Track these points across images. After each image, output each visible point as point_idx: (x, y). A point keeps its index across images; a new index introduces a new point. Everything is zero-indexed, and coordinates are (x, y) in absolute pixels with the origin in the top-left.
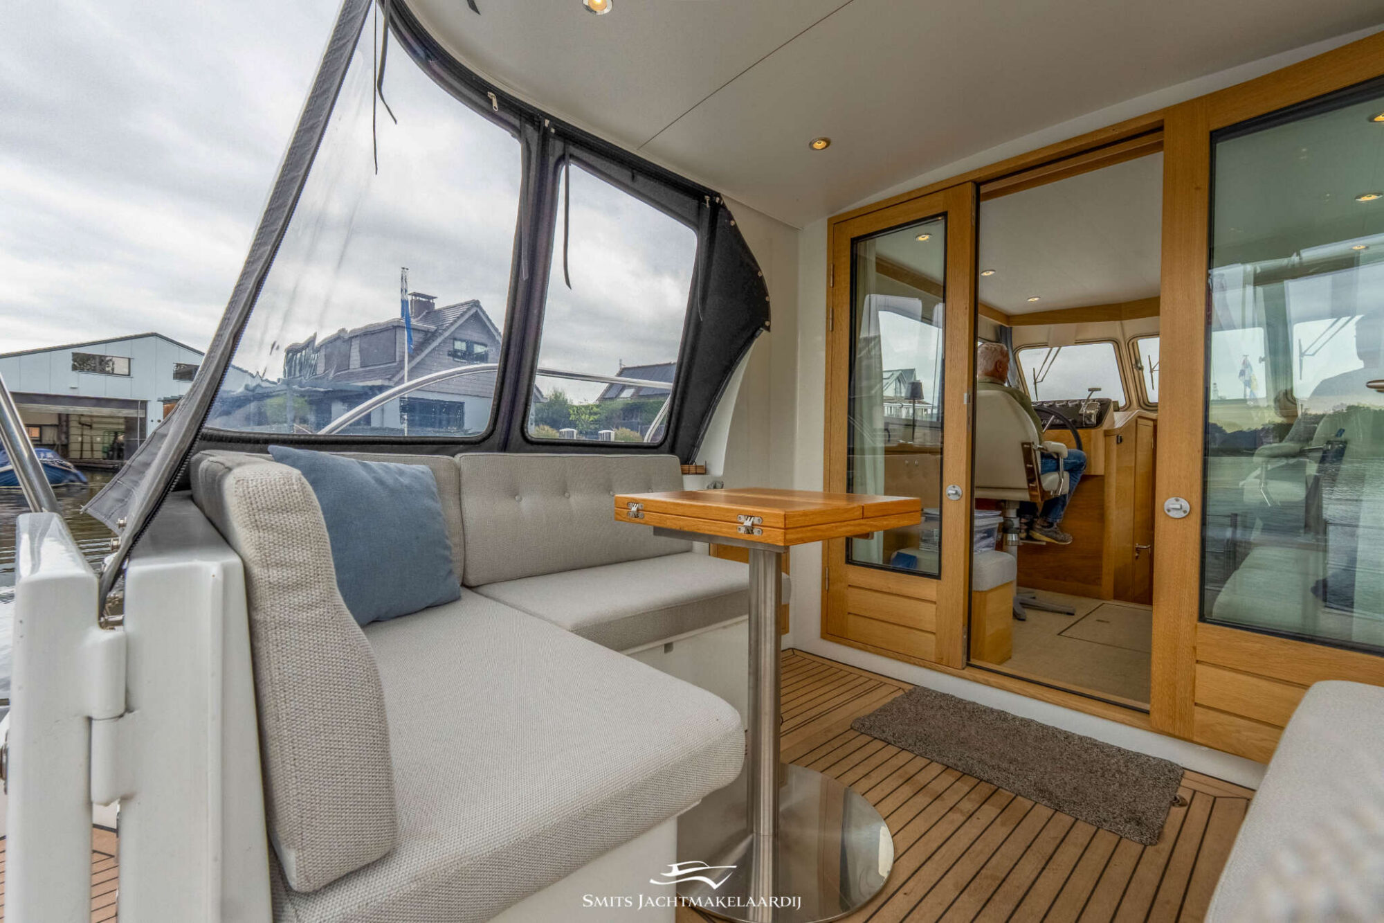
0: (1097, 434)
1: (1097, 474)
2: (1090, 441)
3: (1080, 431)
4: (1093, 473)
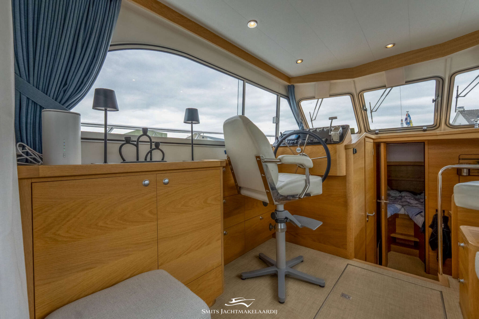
0: (341, 147)
1: (341, 175)
2: (336, 152)
3: (328, 146)
4: (338, 175)
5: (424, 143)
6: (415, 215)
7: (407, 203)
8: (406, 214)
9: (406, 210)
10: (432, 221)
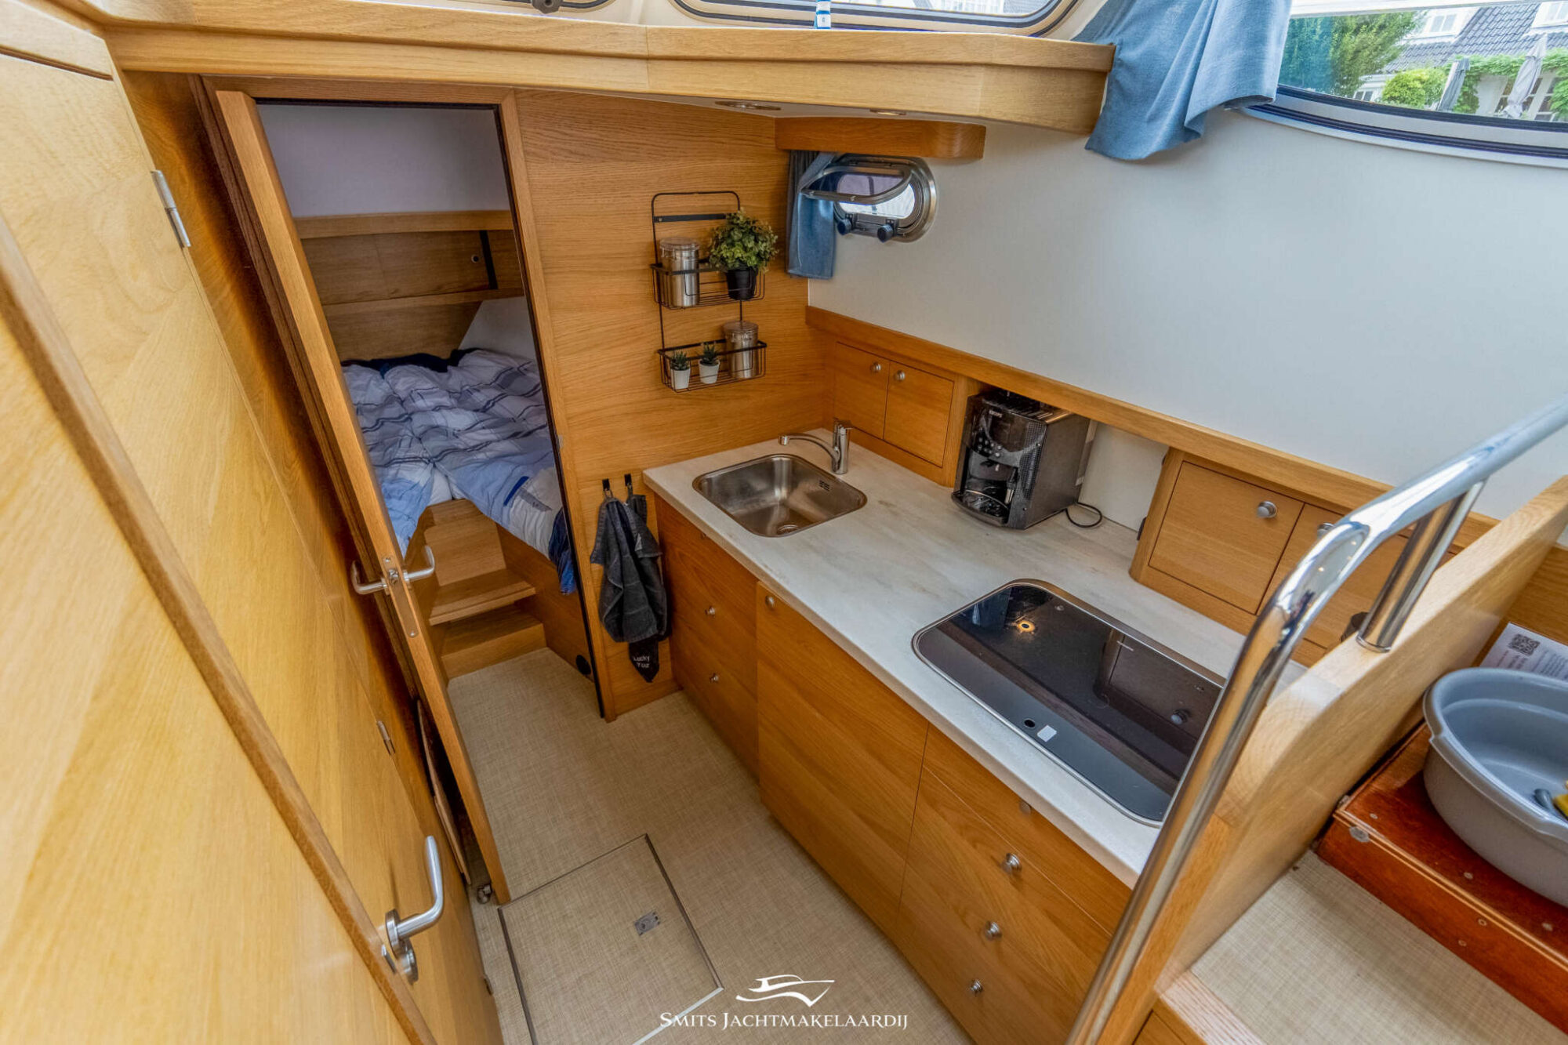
5: (496, 109)
6: (502, 502)
7: (442, 437)
8: (458, 497)
9: (451, 479)
10: (598, 535)
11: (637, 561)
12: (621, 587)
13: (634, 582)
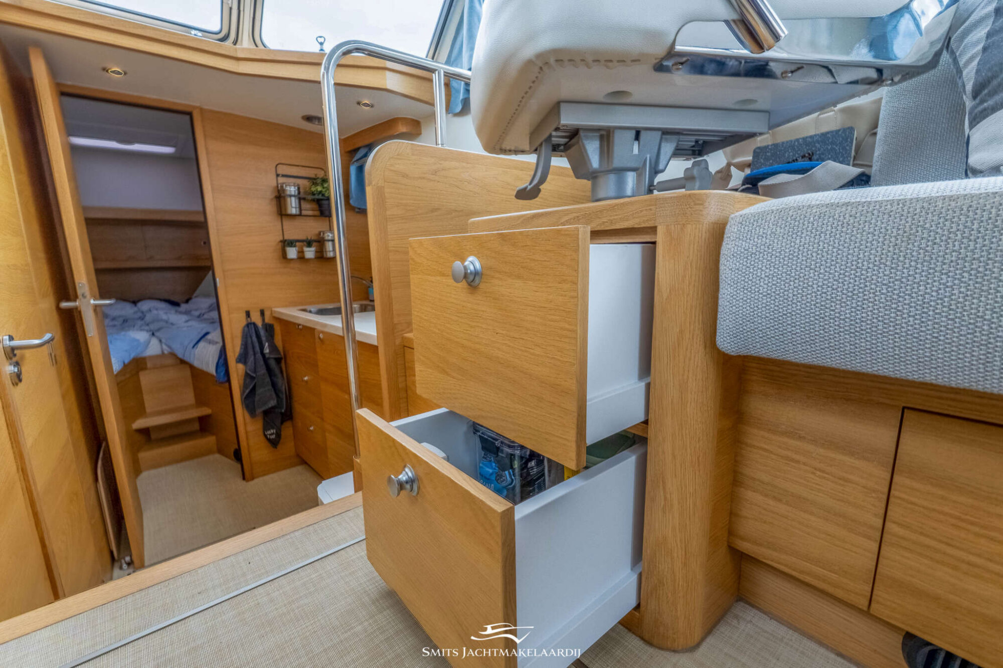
5: (190, 114)
6: (191, 347)
7: (162, 323)
9: (163, 340)
10: (242, 344)
11: (265, 360)
12: (254, 375)
13: (262, 371)
